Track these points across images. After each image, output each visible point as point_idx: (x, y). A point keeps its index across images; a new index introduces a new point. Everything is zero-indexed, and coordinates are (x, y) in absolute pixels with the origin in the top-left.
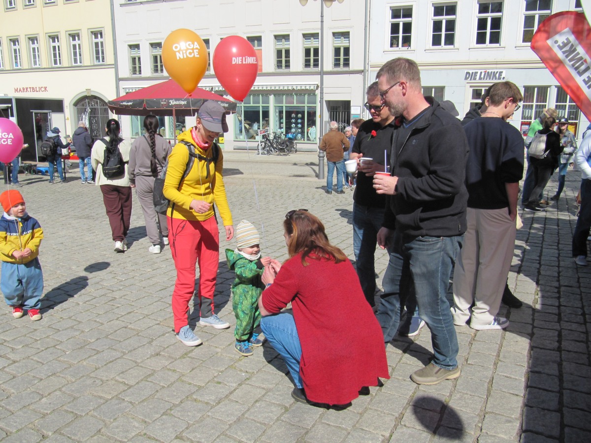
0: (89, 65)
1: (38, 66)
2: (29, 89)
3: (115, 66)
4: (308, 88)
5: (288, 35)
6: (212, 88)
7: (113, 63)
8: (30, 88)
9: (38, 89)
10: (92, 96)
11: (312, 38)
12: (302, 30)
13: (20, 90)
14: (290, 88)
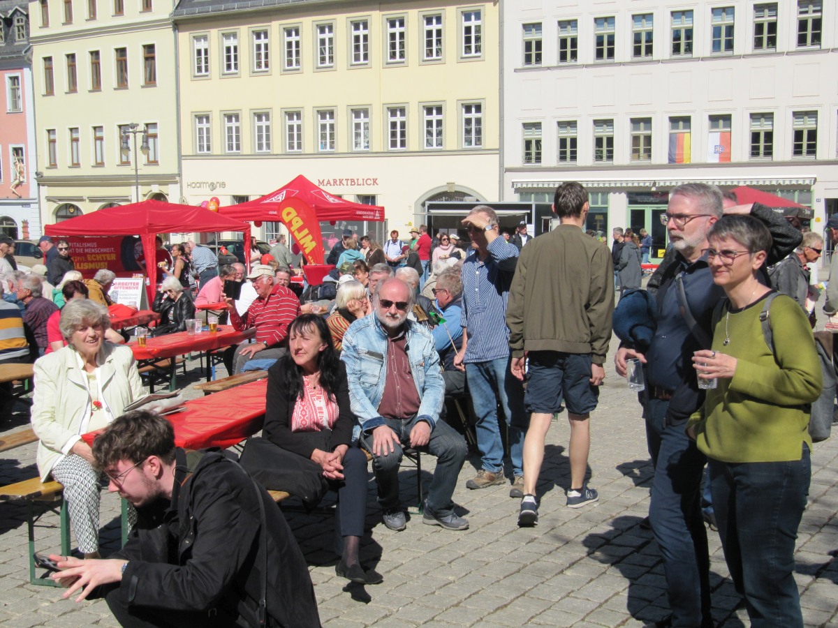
0: (456, 149)
1: (362, 148)
2: (344, 182)
3: (500, 151)
4: (801, 182)
5: (772, 114)
6: (655, 184)
7: (498, 147)
8: (347, 180)
9: (361, 182)
10: (456, 192)
11: (806, 118)
12: (793, 106)
13: (329, 183)
14: (774, 183)
